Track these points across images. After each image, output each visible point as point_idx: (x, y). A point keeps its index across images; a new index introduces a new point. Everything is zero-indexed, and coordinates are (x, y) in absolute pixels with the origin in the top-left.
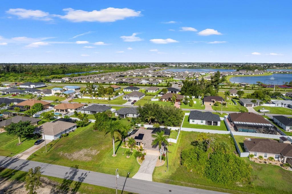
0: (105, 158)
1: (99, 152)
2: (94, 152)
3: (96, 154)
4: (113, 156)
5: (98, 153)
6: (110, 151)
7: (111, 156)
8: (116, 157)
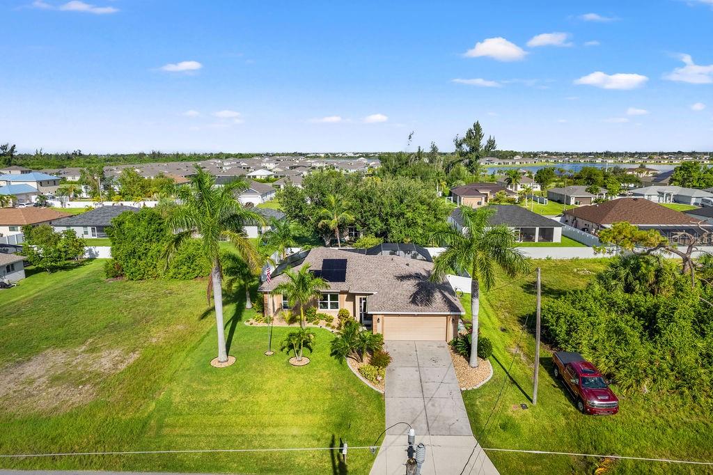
0: (171, 380)
1: (136, 356)
2: (107, 360)
3: (122, 367)
4: (214, 363)
5: (131, 361)
6: (194, 348)
7: (206, 368)
8: (235, 369)
